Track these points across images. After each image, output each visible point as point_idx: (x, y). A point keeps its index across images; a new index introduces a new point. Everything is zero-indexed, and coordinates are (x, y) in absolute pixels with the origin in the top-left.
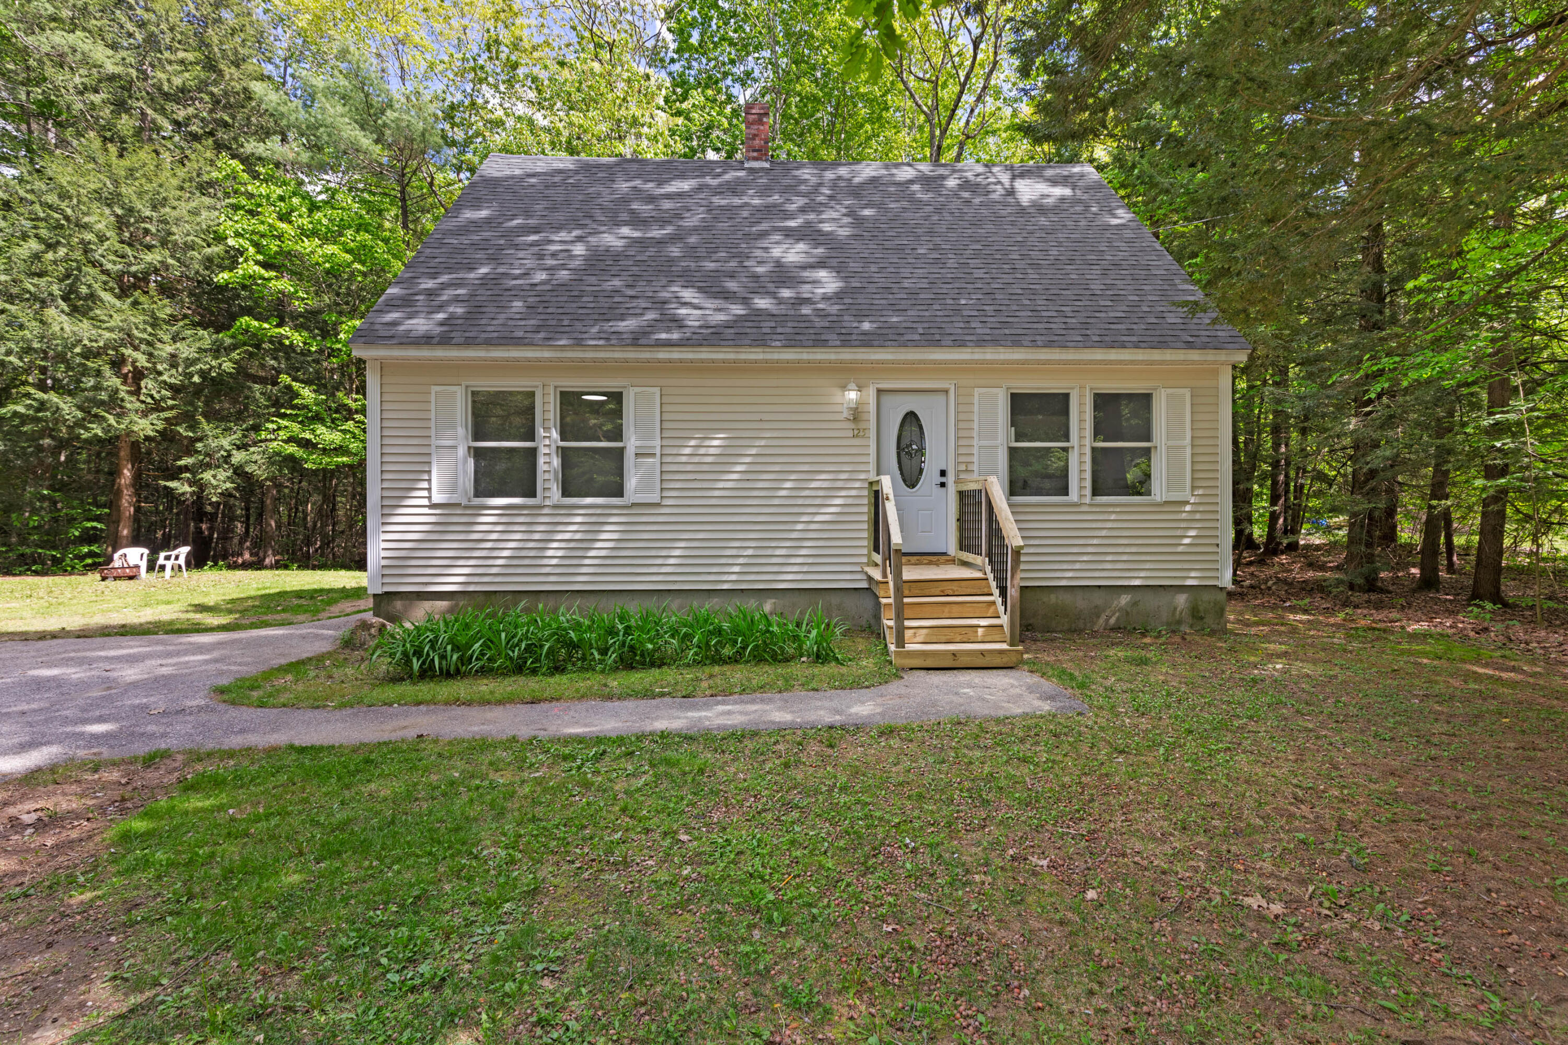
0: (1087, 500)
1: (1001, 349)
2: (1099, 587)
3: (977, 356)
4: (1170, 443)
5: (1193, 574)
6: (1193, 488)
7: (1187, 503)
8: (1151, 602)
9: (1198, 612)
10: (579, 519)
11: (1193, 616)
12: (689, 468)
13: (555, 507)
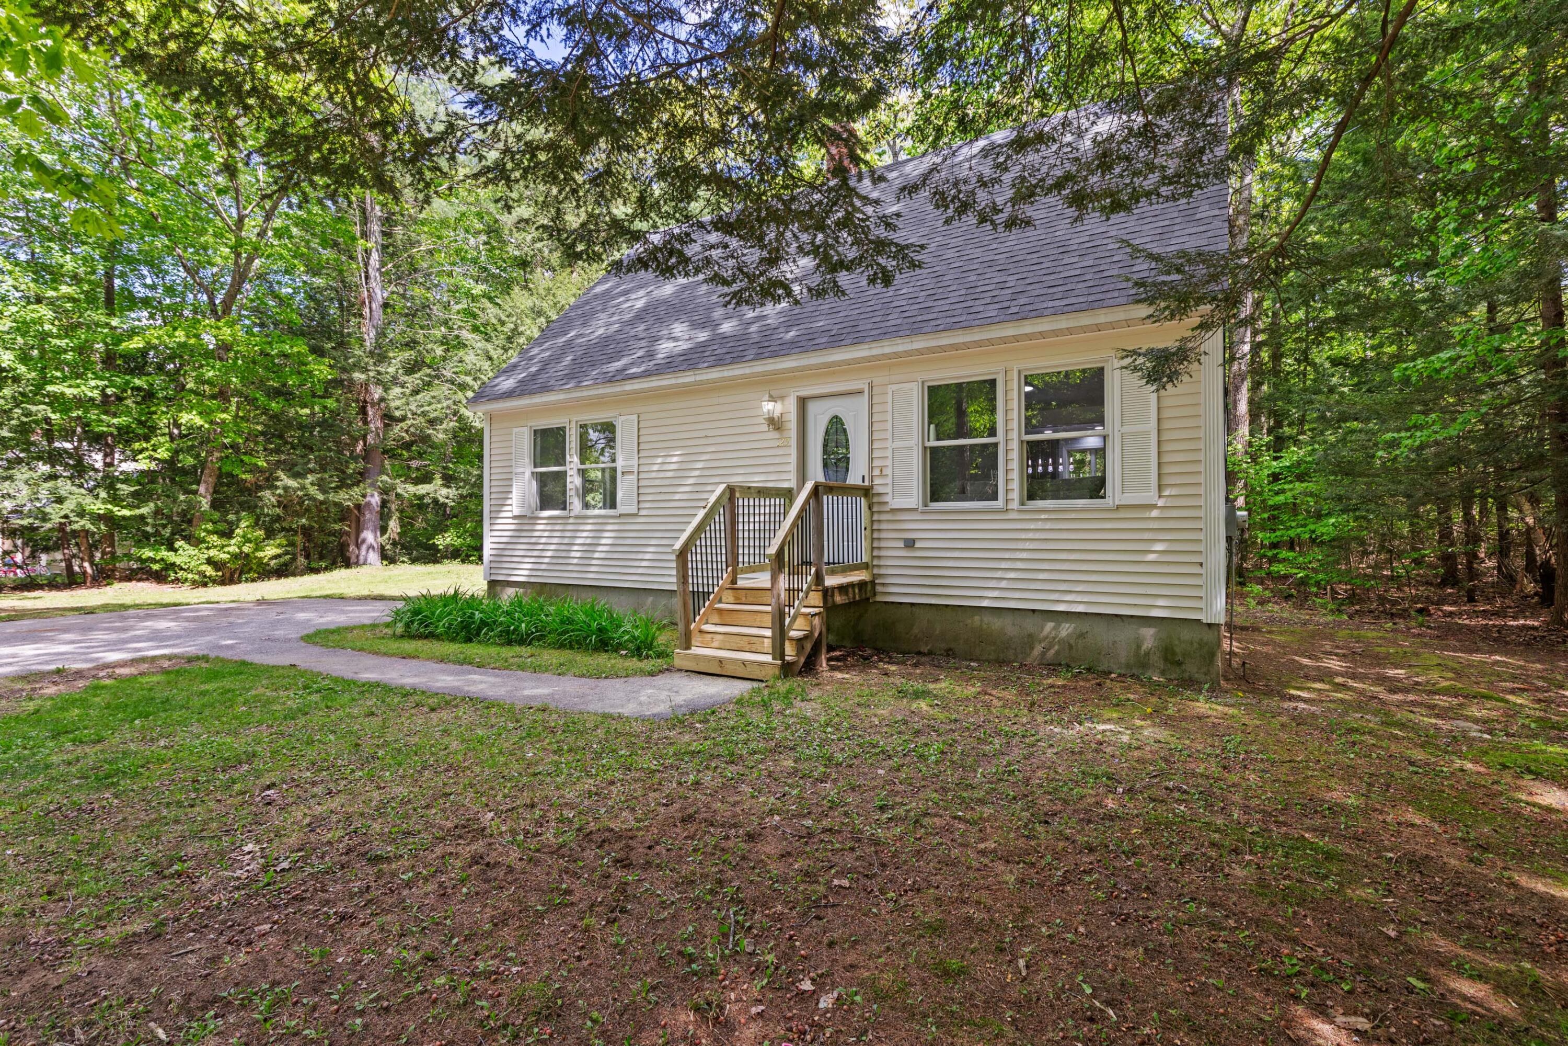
0: (1015, 505)
1: (899, 341)
2: (1034, 611)
3: (875, 352)
4: (1126, 429)
5: (1161, 602)
6: (1160, 487)
7: (1154, 506)
8: (1102, 635)
9: (1174, 654)
10: (589, 527)
11: (1166, 660)
12: (657, 482)
13: (576, 517)
